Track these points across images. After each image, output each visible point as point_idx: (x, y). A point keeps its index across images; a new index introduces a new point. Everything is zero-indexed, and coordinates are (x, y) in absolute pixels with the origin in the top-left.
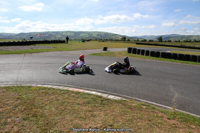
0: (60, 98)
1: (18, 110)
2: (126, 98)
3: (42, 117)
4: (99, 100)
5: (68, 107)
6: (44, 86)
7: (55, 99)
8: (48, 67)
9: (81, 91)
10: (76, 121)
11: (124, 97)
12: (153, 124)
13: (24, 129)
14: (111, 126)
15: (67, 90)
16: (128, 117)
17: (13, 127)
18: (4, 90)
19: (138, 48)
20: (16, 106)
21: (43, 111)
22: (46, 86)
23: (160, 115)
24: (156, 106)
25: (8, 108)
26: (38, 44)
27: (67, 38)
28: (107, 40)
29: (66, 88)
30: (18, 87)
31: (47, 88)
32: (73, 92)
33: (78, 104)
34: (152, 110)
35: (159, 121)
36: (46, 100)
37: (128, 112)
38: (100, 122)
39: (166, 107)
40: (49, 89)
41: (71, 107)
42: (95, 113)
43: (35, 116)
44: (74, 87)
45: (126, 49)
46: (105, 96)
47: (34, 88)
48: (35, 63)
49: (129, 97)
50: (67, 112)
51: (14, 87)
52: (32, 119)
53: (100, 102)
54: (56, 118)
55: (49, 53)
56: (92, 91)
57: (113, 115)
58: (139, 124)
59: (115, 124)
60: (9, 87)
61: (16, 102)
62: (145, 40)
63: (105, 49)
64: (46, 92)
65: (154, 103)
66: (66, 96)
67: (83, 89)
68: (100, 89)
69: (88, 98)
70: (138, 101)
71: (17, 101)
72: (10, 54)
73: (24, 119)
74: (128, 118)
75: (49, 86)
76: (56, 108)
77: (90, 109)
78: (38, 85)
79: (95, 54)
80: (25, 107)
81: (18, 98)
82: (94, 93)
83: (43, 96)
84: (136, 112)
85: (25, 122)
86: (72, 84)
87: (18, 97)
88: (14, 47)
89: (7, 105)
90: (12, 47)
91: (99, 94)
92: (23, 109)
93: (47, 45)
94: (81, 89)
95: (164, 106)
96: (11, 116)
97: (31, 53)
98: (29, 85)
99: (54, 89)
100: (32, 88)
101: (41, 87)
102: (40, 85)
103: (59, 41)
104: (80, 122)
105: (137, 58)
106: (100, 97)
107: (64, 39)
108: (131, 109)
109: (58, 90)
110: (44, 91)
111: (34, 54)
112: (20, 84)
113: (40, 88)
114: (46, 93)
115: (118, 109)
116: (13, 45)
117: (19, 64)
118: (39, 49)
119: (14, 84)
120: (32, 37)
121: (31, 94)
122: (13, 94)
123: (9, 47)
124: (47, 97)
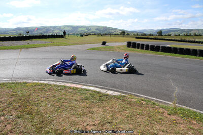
0: (57, 94)
1: (11, 107)
2: (126, 93)
3: (37, 115)
4: (97, 96)
5: (65, 104)
6: (40, 82)
7: (51, 95)
8: (45, 62)
9: (79, 86)
10: (74, 118)
11: (123, 93)
12: (153, 120)
13: (18, 128)
14: (109, 123)
15: (65, 86)
16: (128, 113)
17: (6, 126)
19: (137, 43)
20: (10, 104)
21: (38, 109)
22: (42, 82)
23: (161, 110)
24: (156, 101)
25: (2, 106)
26: (35, 38)
28: (106, 34)
29: (63, 84)
30: (13, 83)
31: (43, 84)
32: (70, 88)
33: (76, 100)
34: (153, 106)
35: (160, 117)
36: (42, 96)
37: (127, 108)
38: (99, 119)
39: (167, 102)
40: (46, 85)
41: (68, 103)
42: (93, 109)
43: (30, 113)
44: (72, 83)
45: (126, 44)
46: (103, 91)
47: (30, 84)
48: (32, 58)
49: (129, 92)
50: (63, 108)
51: (10, 83)
52: (27, 116)
53: (98, 98)
54: (52, 116)
55: (47, 48)
56: (89, 86)
57: (111, 111)
58: (139, 120)
59: (114, 121)
60: (4, 83)
61: (12, 99)
62: (145, 35)
63: (104, 43)
64: (42, 88)
65: (154, 99)
66: (63, 92)
67: (81, 85)
68: (98, 84)
69: (86, 94)
70: (138, 96)
72: (5, 49)
73: (18, 117)
74: (127, 115)
75: (46, 82)
76: (52, 105)
77: (88, 105)
79: (93, 49)
80: (19, 104)
81: (13, 95)
82: (92, 88)
83: (38, 93)
84: (135, 107)
85: (20, 120)
87: (12, 93)
89: (1, 102)
91: (98, 90)
92: (17, 106)
93: (44, 40)
94: (79, 84)
95: (164, 101)
96: (4, 115)
97: (27, 48)
98: (25, 81)
99: (50, 85)
100: (27, 85)
101: (37, 83)
102: (36, 81)
103: (57, 35)
104: (77, 119)
105: (137, 53)
106: (99, 93)
107: (61, 33)
108: (130, 105)
109: (54, 85)
110: (40, 87)
111: (30, 49)
112: (15, 80)
114: (42, 90)
115: (117, 105)
116: (9, 41)
117: (14, 59)
118: (36, 44)
119: (10, 81)
120: (28, 32)
121: (27, 91)
122: (7, 90)
123: (4, 42)
124: (43, 93)
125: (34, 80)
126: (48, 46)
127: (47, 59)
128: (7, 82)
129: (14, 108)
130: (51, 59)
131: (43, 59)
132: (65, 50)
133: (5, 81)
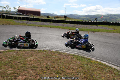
0: (117, 78)
6: (102, 62)
7: (111, 77)
18: (72, 56)
20: (79, 72)
22: (103, 62)
25: (74, 72)
26: (100, 24)
30: (81, 57)
36: (103, 75)
40: (106, 66)
47: (94, 62)
48: (96, 40)
51: (79, 56)
55: (109, 34)
60: (75, 55)
61: (79, 69)
75: (107, 64)
78: (97, 60)
80: (85, 75)
81: (81, 66)
83: (100, 71)
89: (73, 69)
90: (80, 25)
92: (83, 76)
93: (108, 27)
97: (93, 32)
98: (90, 58)
99: (111, 67)
100: (91, 61)
102: (99, 61)
109: (115, 69)
110: (101, 66)
111: (96, 33)
113: (99, 63)
114: (104, 69)
118: (101, 29)
119: (79, 54)
121: (91, 66)
122: (77, 61)
123: (78, 25)
126: (111, 32)
127: (109, 43)
128: (78, 55)
129: (81, 77)
130: (113, 44)
133: (76, 53)
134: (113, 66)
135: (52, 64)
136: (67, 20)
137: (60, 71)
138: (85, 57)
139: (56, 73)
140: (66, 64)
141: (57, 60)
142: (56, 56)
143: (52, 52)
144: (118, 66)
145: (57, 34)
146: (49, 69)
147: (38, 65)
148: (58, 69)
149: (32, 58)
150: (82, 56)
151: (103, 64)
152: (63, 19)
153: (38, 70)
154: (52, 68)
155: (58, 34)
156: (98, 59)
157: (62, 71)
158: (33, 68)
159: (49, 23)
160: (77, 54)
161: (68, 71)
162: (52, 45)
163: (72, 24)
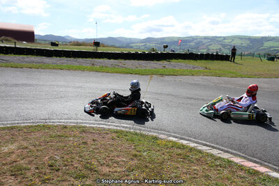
0: (212, 174)
1: (132, 177)
6: (181, 141)
7: (200, 173)
8: (192, 105)
9: (262, 169)
15: (229, 162)
18: (114, 135)
20: (131, 170)
22: (185, 142)
25: (119, 170)
26: (175, 58)
27: (234, 51)
29: (226, 156)
30: (136, 134)
31: (187, 147)
32: (241, 168)
36: (185, 171)
40: (191, 149)
44: (245, 158)
47: (164, 142)
48: (168, 95)
51: (130, 133)
55: (196, 79)
60: (121, 132)
61: (131, 163)
64: (186, 155)
66: (226, 172)
67: (267, 167)
71: (132, 159)
72: (128, 73)
75: (192, 145)
78: (171, 138)
81: (135, 156)
83: (179, 162)
86: (239, 150)
87: (134, 152)
88: (135, 62)
89: (117, 163)
90: (132, 61)
93: (192, 63)
94: (261, 165)
97: (162, 75)
98: (155, 134)
99: (200, 152)
100: (159, 142)
102: (174, 139)
103: (217, 55)
107: (228, 52)
109: (208, 155)
110: (180, 151)
111: (166, 78)
113: (175, 145)
114: (185, 158)
116: (134, 59)
118: (177, 69)
119: (130, 128)
120: (167, 46)
121: (158, 153)
122: (127, 145)
123: (127, 61)
124: (186, 166)
125: (171, 136)
126: (198, 74)
127: (195, 99)
128: (127, 130)
130: (203, 100)
131: (188, 98)
132: (232, 87)
133: (124, 127)
134: (204, 148)
135: (66, 157)
136: (100, 50)
137: (85, 172)
138: (144, 133)
139: (76, 178)
140: (100, 153)
141: (79, 146)
142: (75, 136)
143: (65, 127)
144: (214, 147)
145: (78, 85)
146: (58, 170)
147: (30, 162)
148: (80, 167)
149: (13, 147)
150: (138, 131)
151: (183, 146)
152: (91, 49)
153: (29, 174)
154: (66, 165)
155: (80, 85)
156: (174, 137)
157: (91, 170)
158: (17, 172)
159: (58, 58)
160: (126, 127)
161: (106, 170)
162: (66, 112)
163: (112, 61)
